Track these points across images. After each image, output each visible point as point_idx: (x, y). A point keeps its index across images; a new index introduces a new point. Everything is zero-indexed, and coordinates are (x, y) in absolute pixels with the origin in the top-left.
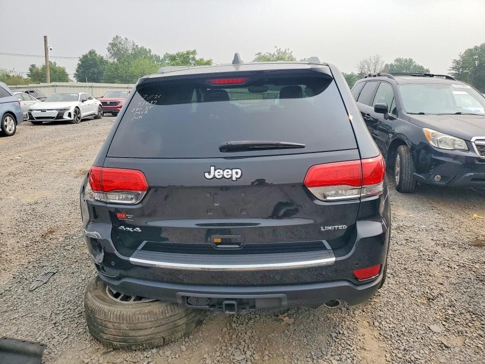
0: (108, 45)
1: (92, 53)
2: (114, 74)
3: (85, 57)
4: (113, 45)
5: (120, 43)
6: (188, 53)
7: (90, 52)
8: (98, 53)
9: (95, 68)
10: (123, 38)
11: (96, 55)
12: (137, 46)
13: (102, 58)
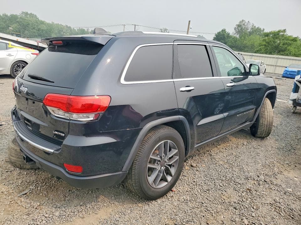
0: (235, 26)
1: (224, 31)
2: (233, 44)
3: (219, 33)
4: (239, 26)
5: (244, 25)
6: (279, 31)
7: (222, 31)
8: (227, 31)
9: (223, 40)
10: (247, 21)
11: (225, 32)
12: (255, 26)
13: (229, 34)
